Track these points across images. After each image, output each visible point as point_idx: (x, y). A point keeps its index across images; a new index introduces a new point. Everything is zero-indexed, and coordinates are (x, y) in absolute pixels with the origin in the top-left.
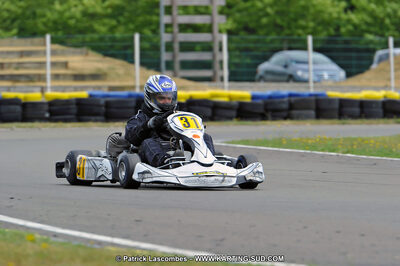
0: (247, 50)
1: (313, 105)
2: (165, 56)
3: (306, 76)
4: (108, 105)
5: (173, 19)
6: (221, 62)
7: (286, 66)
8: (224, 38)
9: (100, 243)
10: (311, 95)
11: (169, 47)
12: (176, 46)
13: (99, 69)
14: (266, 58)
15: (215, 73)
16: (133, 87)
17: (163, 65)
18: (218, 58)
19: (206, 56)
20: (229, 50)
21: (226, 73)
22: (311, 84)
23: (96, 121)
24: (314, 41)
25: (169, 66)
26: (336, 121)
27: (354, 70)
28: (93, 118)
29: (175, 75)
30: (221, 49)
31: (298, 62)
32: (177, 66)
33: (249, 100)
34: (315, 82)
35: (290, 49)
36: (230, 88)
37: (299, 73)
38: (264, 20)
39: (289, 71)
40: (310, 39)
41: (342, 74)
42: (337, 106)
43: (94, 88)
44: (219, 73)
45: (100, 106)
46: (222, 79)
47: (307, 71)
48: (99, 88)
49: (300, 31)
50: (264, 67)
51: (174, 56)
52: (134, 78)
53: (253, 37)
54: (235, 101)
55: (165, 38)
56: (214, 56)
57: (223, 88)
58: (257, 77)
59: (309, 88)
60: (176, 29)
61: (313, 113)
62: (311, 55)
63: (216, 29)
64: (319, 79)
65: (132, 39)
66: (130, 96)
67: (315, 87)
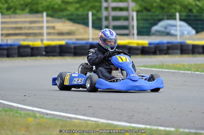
0: (147, 20)
1: (179, 48)
2: (104, 23)
3: (175, 33)
4: (75, 48)
5: (109, 5)
6: (133, 26)
7: (166, 28)
8: (135, 14)
9: (70, 118)
10: (178, 43)
11: (107, 18)
12: (110, 18)
13: (71, 30)
14: (155, 24)
15: (130, 32)
16: (88, 39)
18: (131, 24)
19: (124, 23)
20: (138, 20)
21: (135, 31)
22: (178, 37)
23: (69, 56)
24: (180, 16)
26: (191, 56)
27: (199, 30)
28: (68, 54)
30: (133, 19)
31: (172, 26)
33: (147, 45)
34: (180, 36)
35: (168, 19)
36: (138, 39)
37: (173, 32)
38: (155, 4)
39: (168, 30)
40: (178, 15)
41: (194, 32)
42: (191, 48)
43: (68, 39)
44: (132, 32)
45: (71, 48)
46: (133, 35)
47: (176, 30)
48: (71, 39)
50: (155, 28)
51: (109, 23)
52: (89, 34)
53: (149, 13)
54: (140, 46)
55: (105, 13)
56: (129, 23)
57: (134, 39)
58: (151, 33)
59: (177, 39)
60: (110, 9)
61: (179, 51)
62: (178, 23)
63: (130, 9)
64: (182, 34)
66: (87, 43)
67: (180, 39)
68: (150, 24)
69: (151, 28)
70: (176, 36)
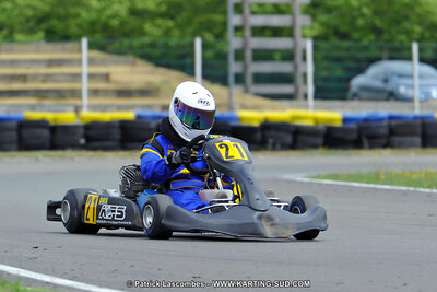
0: (339, 60)
1: (419, 130)
2: (234, 67)
3: (410, 93)
5: (244, 20)
6: (305, 76)
7: (386, 81)
8: (309, 45)
10: (416, 118)
11: (239, 55)
12: (249, 54)
13: (149, 83)
14: (361, 71)
15: (297, 90)
17: (231, 79)
18: (301, 70)
19: (285, 68)
20: (315, 60)
21: (310, 89)
22: (417, 104)
24: (421, 50)
25: (239, 79)
29: (246, 91)
30: (304, 58)
31: (401, 76)
32: (249, 79)
33: (339, 124)
34: (421, 101)
35: (391, 58)
36: (316, 108)
37: (402, 90)
38: (360, 22)
39: (390, 87)
40: (415, 47)
43: (143, 107)
44: (302, 90)
45: (150, 130)
46: (306, 97)
47: (412, 87)
48: (150, 107)
49: (403, 38)
50: (358, 81)
51: (245, 67)
53: (345, 44)
54: (321, 126)
55: (234, 42)
56: (296, 67)
57: (307, 107)
58: (350, 94)
59: (413, 108)
60: (248, 32)
61: (418, 140)
62: (417, 68)
63: (298, 32)
64: (427, 98)
65: (192, 45)
67: (421, 108)
68: (348, 69)
69: (348, 80)
70: (409, 100)
